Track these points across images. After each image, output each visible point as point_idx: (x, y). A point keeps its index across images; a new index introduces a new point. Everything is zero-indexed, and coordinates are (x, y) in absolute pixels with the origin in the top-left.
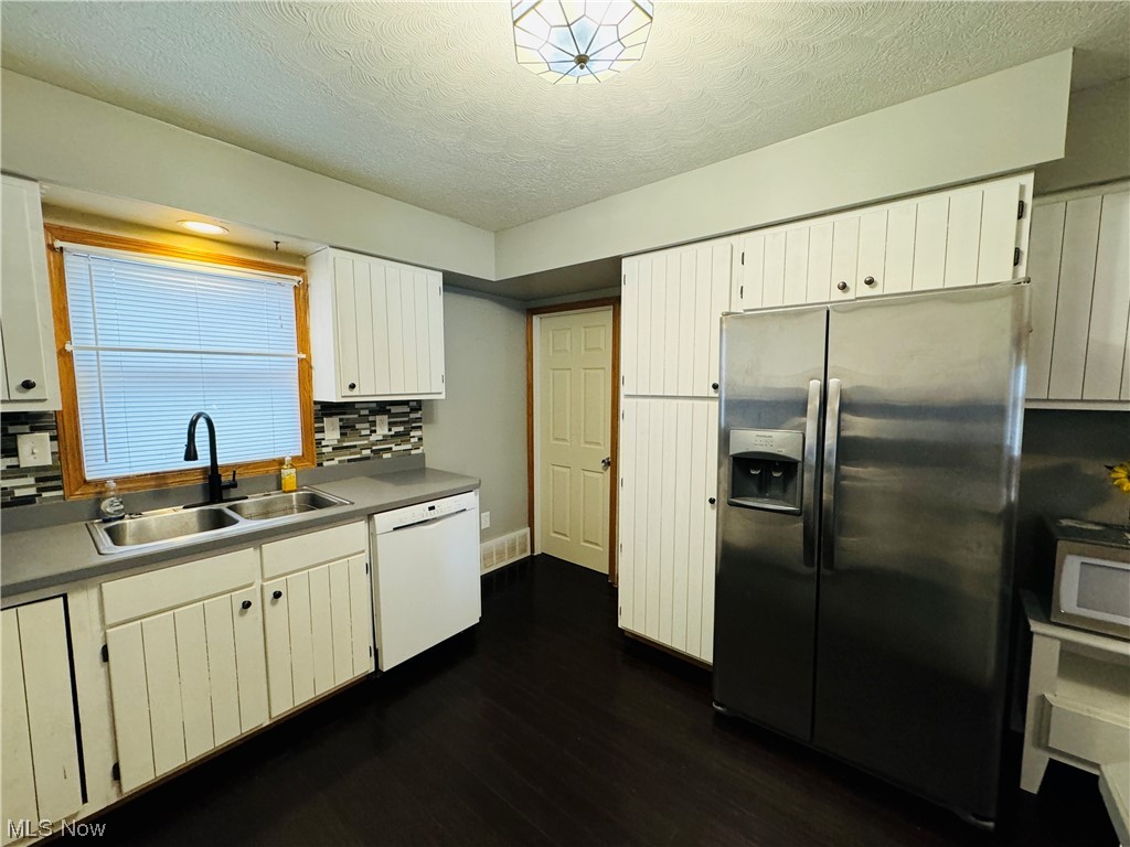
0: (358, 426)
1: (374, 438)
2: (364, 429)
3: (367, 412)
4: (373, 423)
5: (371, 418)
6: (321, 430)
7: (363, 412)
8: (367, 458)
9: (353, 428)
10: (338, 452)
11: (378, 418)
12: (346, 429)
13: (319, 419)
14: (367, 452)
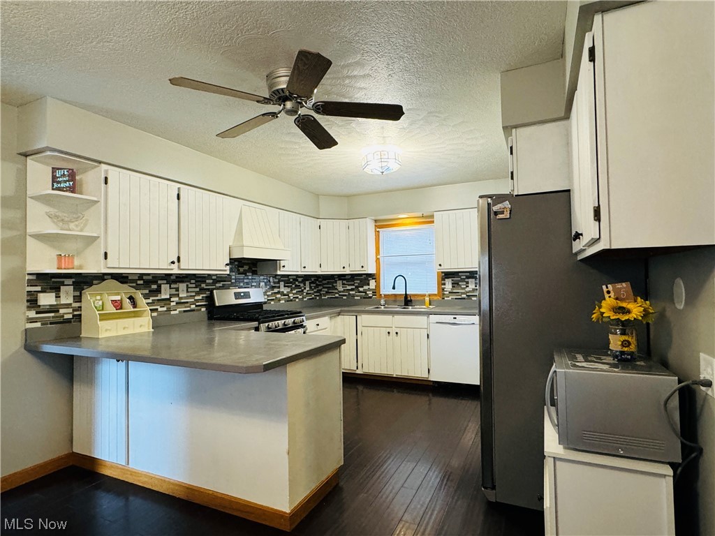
0: (460, 283)
1: (467, 289)
2: (463, 285)
3: (464, 277)
4: (468, 283)
5: (467, 280)
6: (444, 284)
7: (462, 277)
8: (464, 299)
9: (458, 284)
10: (450, 294)
11: (470, 280)
12: (455, 284)
13: (443, 279)
14: (464, 296)
